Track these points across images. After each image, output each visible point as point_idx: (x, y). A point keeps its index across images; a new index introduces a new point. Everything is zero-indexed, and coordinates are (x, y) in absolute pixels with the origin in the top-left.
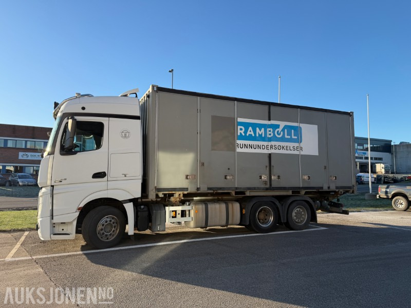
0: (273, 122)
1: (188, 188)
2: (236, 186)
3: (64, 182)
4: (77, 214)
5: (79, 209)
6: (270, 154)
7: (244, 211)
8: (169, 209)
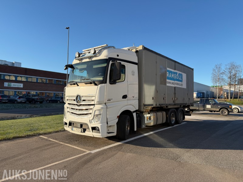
0: (176, 71)
1: (153, 105)
2: (166, 103)
3: (111, 101)
4: (117, 120)
5: (118, 117)
6: (175, 87)
7: (167, 116)
8: (146, 116)
